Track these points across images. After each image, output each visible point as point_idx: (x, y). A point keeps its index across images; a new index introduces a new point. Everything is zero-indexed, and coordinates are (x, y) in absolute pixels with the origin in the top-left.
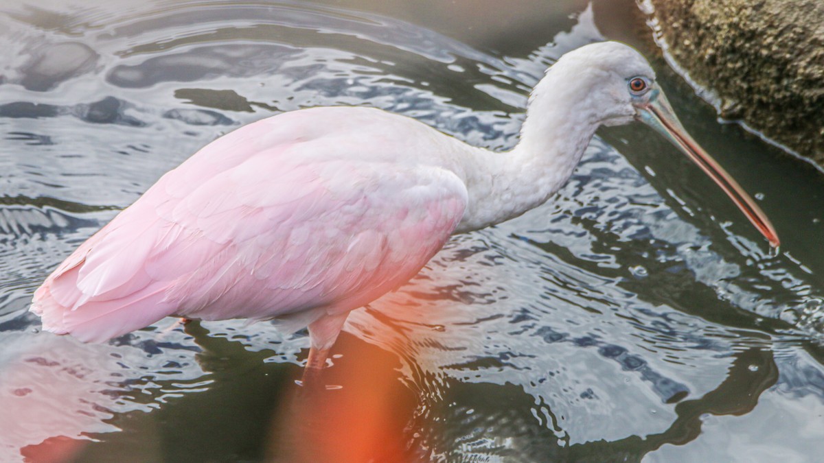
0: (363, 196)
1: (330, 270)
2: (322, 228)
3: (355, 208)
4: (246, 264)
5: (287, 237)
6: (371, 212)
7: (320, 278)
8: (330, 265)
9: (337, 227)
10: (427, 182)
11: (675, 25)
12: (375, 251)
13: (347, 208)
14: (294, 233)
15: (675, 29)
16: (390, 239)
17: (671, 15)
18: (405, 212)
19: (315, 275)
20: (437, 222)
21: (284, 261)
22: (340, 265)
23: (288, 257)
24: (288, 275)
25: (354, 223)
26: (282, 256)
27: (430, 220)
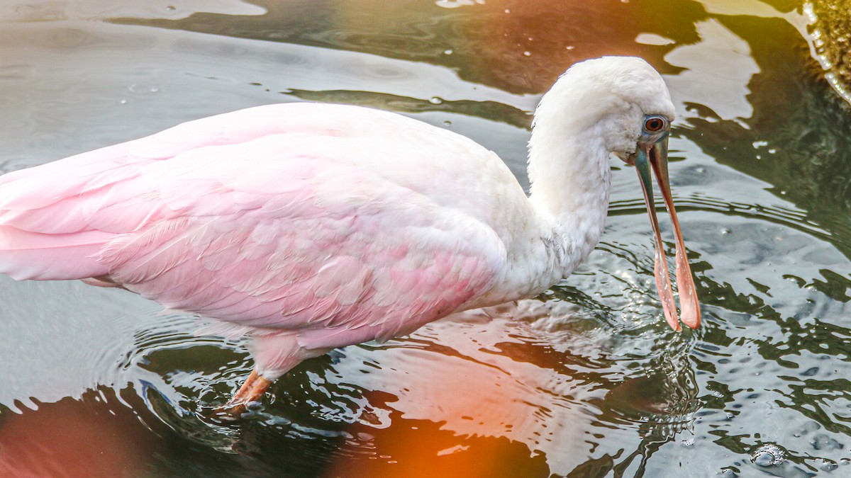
0: (355, 215)
1: (294, 287)
2: (293, 234)
3: (341, 225)
4: (194, 245)
5: (250, 231)
6: (359, 236)
7: (282, 293)
8: (295, 281)
9: (311, 239)
10: (447, 227)
11: (841, 40)
12: (355, 284)
13: (330, 221)
14: (259, 228)
15: (841, 44)
16: (376, 275)
17: (837, 27)
18: (404, 253)
19: (274, 287)
20: (443, 278)
21: (240, 258)
22: (308, 285)
23: (245, 254)
24: (242, 276)
25: (332, 242)
26: (238, 251)
27: (432, 271)
